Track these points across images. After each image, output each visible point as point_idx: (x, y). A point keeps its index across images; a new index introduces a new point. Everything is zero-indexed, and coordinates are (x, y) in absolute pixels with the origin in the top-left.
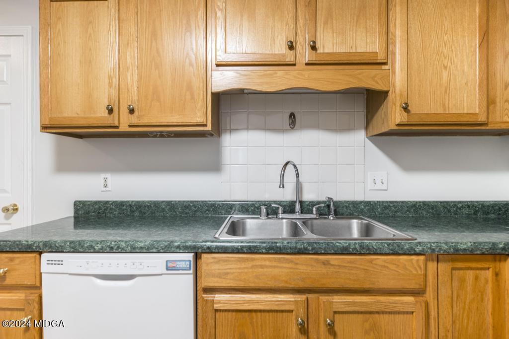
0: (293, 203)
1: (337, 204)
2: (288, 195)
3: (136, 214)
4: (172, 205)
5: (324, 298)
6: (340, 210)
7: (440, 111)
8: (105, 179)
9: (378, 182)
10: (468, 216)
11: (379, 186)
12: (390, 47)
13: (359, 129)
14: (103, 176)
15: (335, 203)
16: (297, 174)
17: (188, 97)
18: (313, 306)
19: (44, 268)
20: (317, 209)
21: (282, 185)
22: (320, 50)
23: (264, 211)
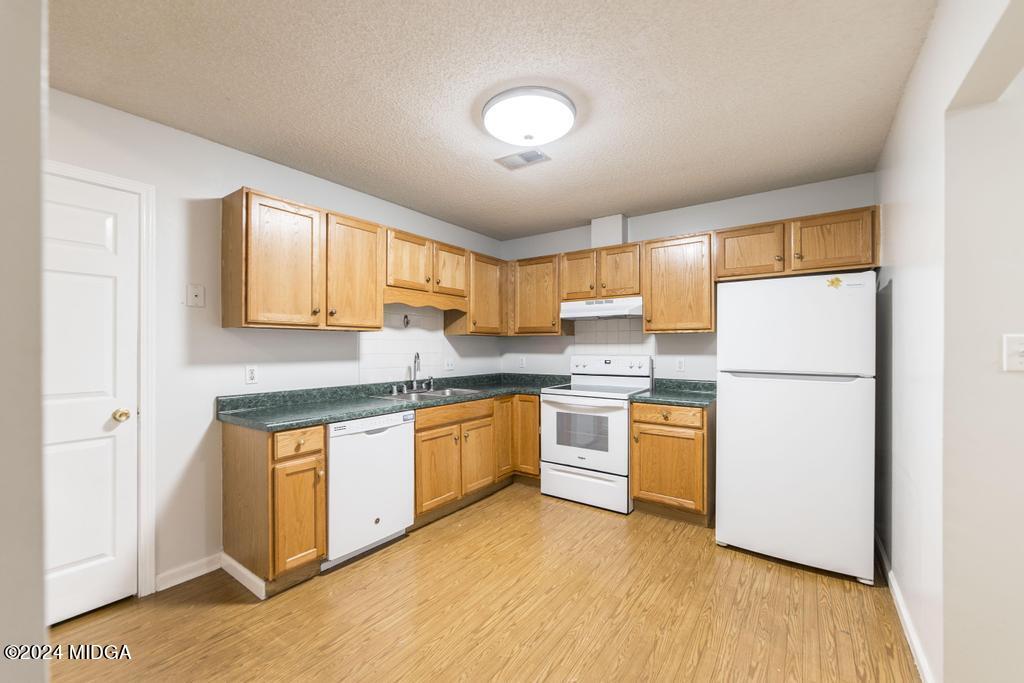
3: (289, 403)
4: (322, 392)
5: (463, 424)
6: (437, 385)
8: (252, 371)
9: (450, 365)
12: (468, 288)
19: (331, 434)
22: (441, 284)
23: (395, 388)
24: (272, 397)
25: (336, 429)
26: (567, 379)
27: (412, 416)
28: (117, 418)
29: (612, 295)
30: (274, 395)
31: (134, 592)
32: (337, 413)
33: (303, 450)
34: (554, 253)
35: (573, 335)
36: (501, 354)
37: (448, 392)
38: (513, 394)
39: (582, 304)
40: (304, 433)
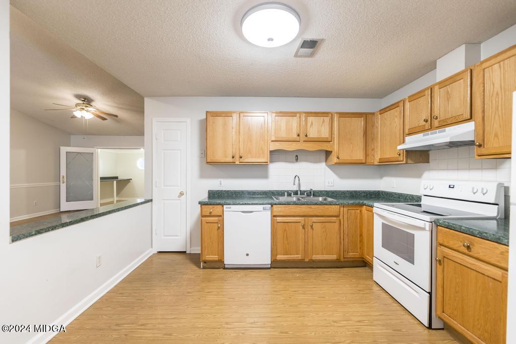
0: (297, 191)
1: (314, 192)
2: (295, 188)
3: (234, 195)
5: (309, 218)
6: (315, 194)
7: (350, 158)
8: (220, 181)
9: (330, 183)
10: (364, 196)
11: (330, 184)
12: (333, 136)
13: (323, 162)
14: (220, 180)
15: (313, 191)
16: (299, 180)
17: (261, 152)
18: (307, 221)
19: (225, 209)
20: (307, 193)
21: (294, 184)
22: (309, 136)
23: (286, 194)
24: (227, 192)
25: (227, 208)
26: (419, 199)
27: (269, 208)
28: (181, 194)
29: (444, 124)
30: (228, 191)
31: (185, 251)
32: (228, 202)
33: (212, 214)
34: (399, 100)
35: (429, 162)
36: (381, 177)
37: (320, 199)
38: (363, 205)
39: (420, 136)
40: (213, 207)
